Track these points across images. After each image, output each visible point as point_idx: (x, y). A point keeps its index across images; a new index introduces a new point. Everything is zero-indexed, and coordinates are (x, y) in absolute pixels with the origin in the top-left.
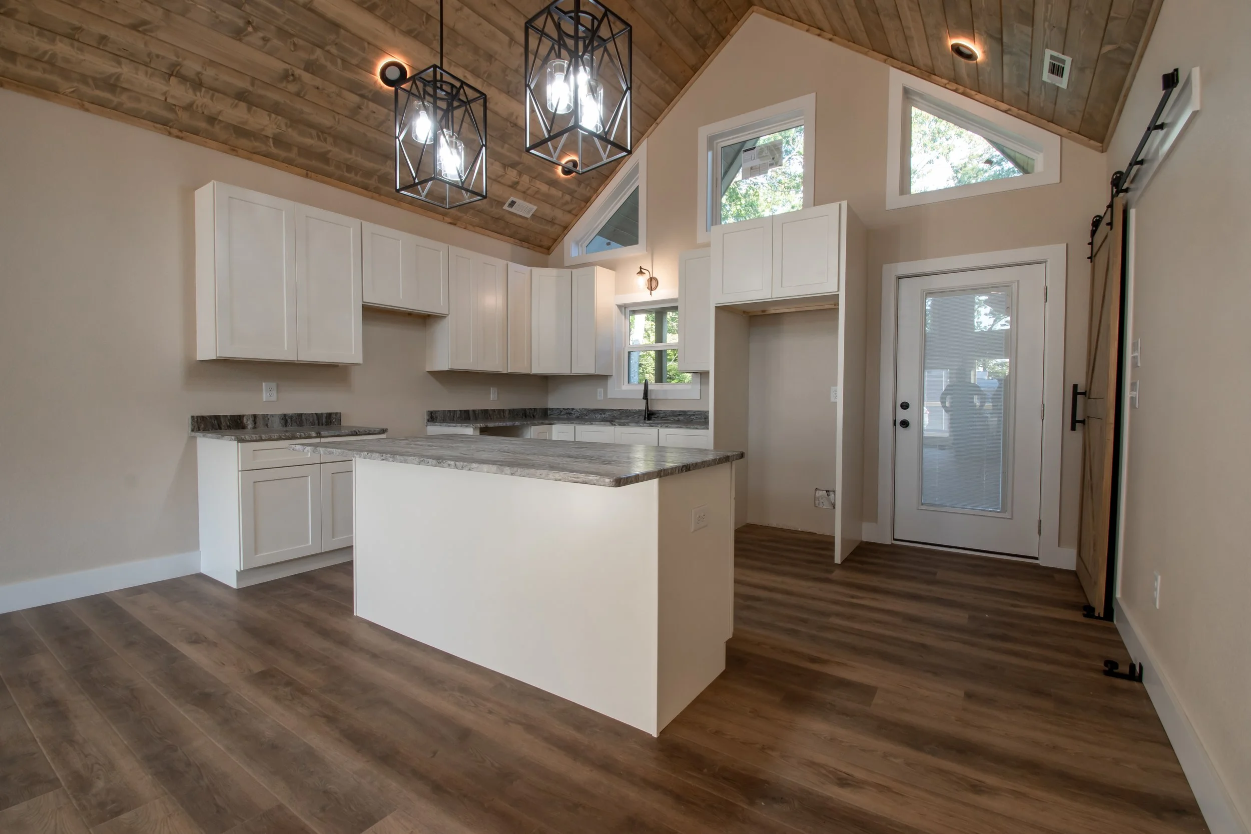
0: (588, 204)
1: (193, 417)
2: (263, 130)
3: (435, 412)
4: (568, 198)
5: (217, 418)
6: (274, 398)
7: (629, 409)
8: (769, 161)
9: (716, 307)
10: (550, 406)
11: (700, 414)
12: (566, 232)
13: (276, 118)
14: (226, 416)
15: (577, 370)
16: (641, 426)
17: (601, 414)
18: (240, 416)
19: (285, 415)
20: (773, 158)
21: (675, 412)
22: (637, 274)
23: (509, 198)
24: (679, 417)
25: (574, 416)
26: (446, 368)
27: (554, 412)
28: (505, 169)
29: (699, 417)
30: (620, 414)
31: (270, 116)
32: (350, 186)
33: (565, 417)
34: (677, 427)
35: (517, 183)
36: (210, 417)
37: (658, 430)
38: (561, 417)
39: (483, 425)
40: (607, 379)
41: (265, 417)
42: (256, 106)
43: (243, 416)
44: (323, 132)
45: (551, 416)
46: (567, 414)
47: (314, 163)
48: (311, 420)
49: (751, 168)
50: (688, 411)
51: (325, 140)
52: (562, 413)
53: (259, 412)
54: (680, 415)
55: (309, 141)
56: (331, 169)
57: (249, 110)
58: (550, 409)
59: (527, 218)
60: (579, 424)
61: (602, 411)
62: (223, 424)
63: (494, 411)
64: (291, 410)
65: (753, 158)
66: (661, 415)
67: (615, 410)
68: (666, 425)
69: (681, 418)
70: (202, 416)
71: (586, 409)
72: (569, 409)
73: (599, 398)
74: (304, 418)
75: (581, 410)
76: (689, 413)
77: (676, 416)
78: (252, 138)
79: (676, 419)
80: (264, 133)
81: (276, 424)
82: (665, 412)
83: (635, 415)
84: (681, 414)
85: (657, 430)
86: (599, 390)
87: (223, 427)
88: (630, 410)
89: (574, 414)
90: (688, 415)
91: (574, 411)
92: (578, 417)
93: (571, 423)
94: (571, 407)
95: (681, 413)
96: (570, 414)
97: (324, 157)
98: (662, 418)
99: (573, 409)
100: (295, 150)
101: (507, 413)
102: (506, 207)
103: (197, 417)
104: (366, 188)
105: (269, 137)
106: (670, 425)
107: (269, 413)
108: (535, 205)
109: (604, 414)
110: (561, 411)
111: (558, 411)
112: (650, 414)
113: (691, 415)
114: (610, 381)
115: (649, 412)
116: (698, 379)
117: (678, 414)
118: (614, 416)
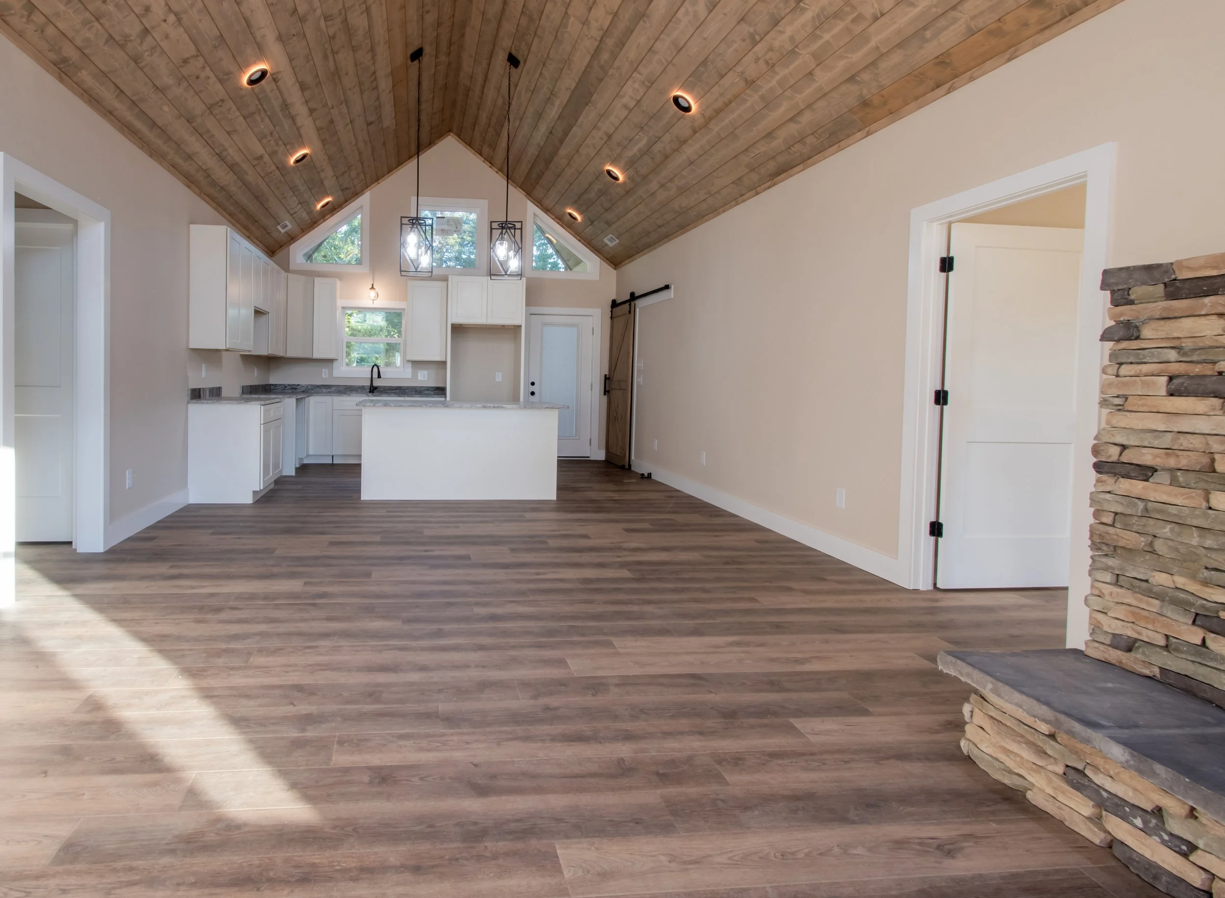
0: (315, 225)
4: (309, 221)
6: (205, 375)
7: (353, 385)
8: (454, 229)
9: (451, 324)
10: (271, 382)
11: (412, 389)
12: (292, 242)
17: (328, 388)
20: (457, 228)
21: (393, 387)
24: (396, 391)
25: (299, 391)
27: (278, 387)
33: (290, 391)
38: (286, 391)
40: (333, 362)
45: (274, 391)
46: (292, 388)
49: (442, 230)
54: (397, 389)
58: (273, 385)
59: (282, 234)
61: (328, 386)
67: (341, 386)
71: (312, 385)
72: (295, 385)
73: (323, 376)
75: (307, 386)
76: (403, 388)
79: (393, 391)
82: (384, 387)
86: (324, 370)
88: (354, 386)
89: (299, 389)
94: (296, 383)
96: (296, 389)
99: (298, 385)
108: (292, 225)
109: (330, 389)
110: (286, 387)
111: (282, 386)
112: (373, 389)
113: (405, 389)
114: (335, 364)
115: (373, 387)
116: (410, 365)
117: (395, 388)
118: (339, 390)
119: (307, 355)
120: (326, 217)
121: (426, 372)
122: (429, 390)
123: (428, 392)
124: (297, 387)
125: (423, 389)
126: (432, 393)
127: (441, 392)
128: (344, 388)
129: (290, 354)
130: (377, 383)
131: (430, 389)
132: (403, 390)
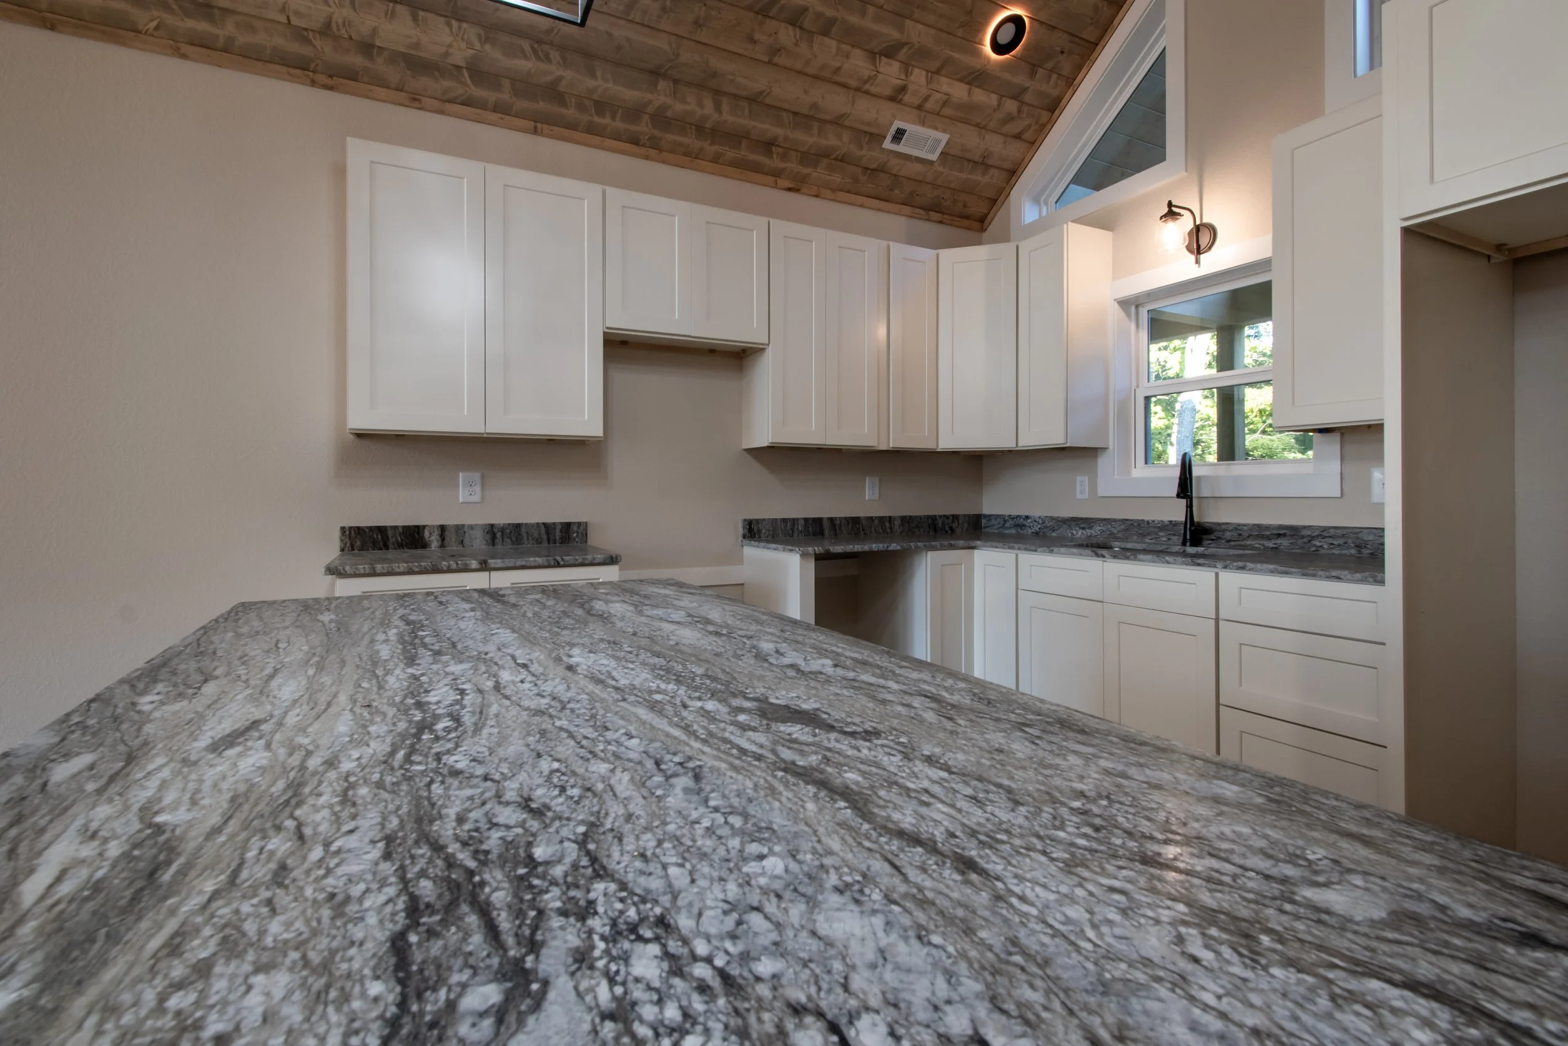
0: (1057, 112)
1: (343, 529)
2: (447, 54)
3: (757, 521)
4: (1011, 106)
5: (381, 530)
6: (476, 498)
7: (1146, 518)
9: (1406, 226)
10: (986, 511)
11: (1356, 538)
12: (1013, 181)
13: (460, 28)
14: (396, 527)
15: (1029, 440)
16: (1168, 562)
17: (1083, 528)
18: (418, 527)
19: (492, 526)
21: (1268, 527)
23: (891, 124)
24: (1279, 541)
25: (1030, 531)
26: (765, 444)
27: (993, 521)
28: (874, 62)
29: (1341, 541)
30: (1127, 530)
31: (450, 25)
32: (609, 142)
33: (1013, 531)
34: (1272, 572)
35: (903, 89)
36: (370, 528)
37: (1217, 575)
38: (1006, 531)
39: (819, 550)
40: (1096, 457)
41: (459, 529)
42: (423, 10)
43: (424, 527)
44: (540, 42)
46: (1017, 526)
47: (542, 106)
48: (536, 535)
50: (1304, 527)
51: (548, 59)
52: (1007, 525)
53: (450, 521)
54: (1279, 535)
55: (524, 65)
56: (571, 113)
57: (415, 18)
58: (985, 516)
59: (931, 163)
60: (1026, 549)
61: (1086, 523)
62: (392, 540)
63: (871, 519)
64: (502, 517)
66: (1228, 535)
67: (1115, 520)
68: (1240, 564)
69: (1284, 543)
70: (359, 528)
71: (1052, 518)
72: (1021, 517)
73: (1079, 496)
74: (523, 530)
75: (1043, 520)
77: (1268, 538)
78: (437, 74)
80: (450, 60)
81: (478, 541)
82: (1238, 528)
83: (1161, 534)
84: (1285, 535)
85: (1213, 575)
86: (1079, 479)
87: (391, 546)
88: (1148, 522)
90: (1303, 537)
91: (1029, 520)
92: (1037, 533)
93: (1010, 548)
94: (1024, 513)
95: (1282, 532)
96: (1022, 526)
97: (554, 92)
98: (1229, 541)
99: (1027, 517)
100: (506, 84)
101: (897, 523)
102: (887, 144)
103: (350, 528)
104: (636, 142)
105: (461, 67)
106: (1250, 565)
107: (467, 522)
108: (944, 131)
109: (1090, 528)
110: (1005, 521)
112: (1199, 533)
114: (1103, 461)
115: (1196, 526)
116: (1334, 447)
117: (1275, 532)
118: (1112, 534)
119: (1007, 443)
120: (1079, 78)
128: (1123, 527)
132: (1305, 540)
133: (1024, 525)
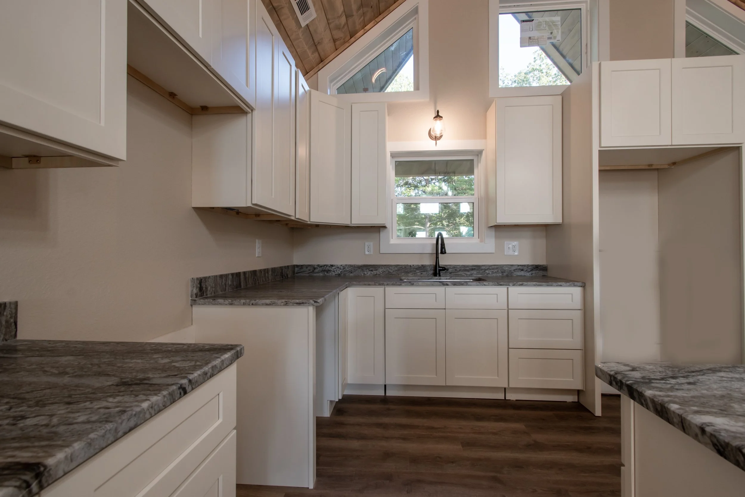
3: (205, 278)
4: (343, 19)
7: (409, 264)
8: (546, 35)
9: (599, 151)
10: (295, 263)
12: (321, 65)
15: (360, 221)
16: (485, 285)
17: (372, 271)
20: (551, 33)
21: (468, 266)
22: (434, 118)
24: (472, 272)
27: (304, 269)
29: (496, 271)
30: (398, 270)
38: (315, 275)
40: (381, 230)
45: (299, 274)
46: (323, 271)
49: (530, 38)
50: (483, 266)
52: (316, 271)
54: (472, 269)
58: (297, 266)
60: (393, 285)
63: (260, 271)
65: (531, 30)
67: (391, 266)
71: (351, 266)
72: (327, 266)
73: (367, 253)
75: (344, 267)
76: (483, 268)
77: (468, 271)
79: (468, 273)
82: (455, 267)
83: (417, 271)
84: (475, 269)
86: (367, 244)
88: (410, 266)
89: (334, 271)
90: (482, 270)
91: (333, 268)
92: (339, 275)
93: (380, 285)
94: (329, 263)
95: (473, 268)
96: (328, 271)
98: (451, 273)
99: (332, 266)
109: (376, 270)
110: (315, 269)
111: (309, 268)
112: (440, 270)
113: (485, 270)
114: (383, 234)
115: (439, 267)
116: (493, 232)
117: (471, 268)
118: (389, 272)
119: (344, 221)
120: (367, 27)
121: (515, 243)
122: (522, 270)
123: (522, 273)
124: (330, 269)
125: (513, 268)
126: (528, 274)
127: (541, 273)
128: (396, 269)
129: (316, 218)
130: (444, 261)
131: (525, 268)
132: (483, 271)
133: (330, 271)
